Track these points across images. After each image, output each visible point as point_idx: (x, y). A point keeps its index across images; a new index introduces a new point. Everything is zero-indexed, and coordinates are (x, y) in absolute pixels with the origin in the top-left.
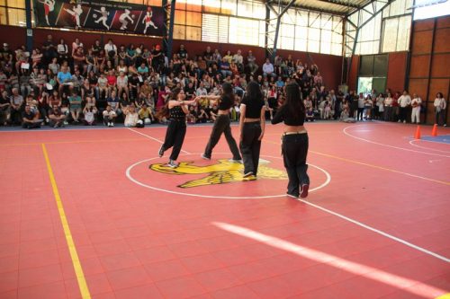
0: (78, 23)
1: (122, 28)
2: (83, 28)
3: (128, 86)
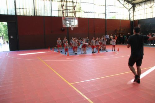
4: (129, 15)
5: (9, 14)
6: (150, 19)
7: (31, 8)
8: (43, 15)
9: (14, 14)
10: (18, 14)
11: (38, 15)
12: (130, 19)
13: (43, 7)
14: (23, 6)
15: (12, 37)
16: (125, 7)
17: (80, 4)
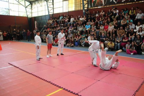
0: (103, 3)
1: (123, 1)
2: (105, 5)
3: (113, 30)
4: (26, 12)
6: (41, 16)
12: (27, 16)
16: (21, 4)
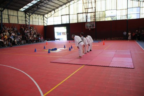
5: (67, 23)
7: (76, 19)
8: (82, 21)
9: (68, 23)
10: (71, 23)
11: (79, 22)
13: (82, 17)
14: (73, 18)
15: (68, 34)
17: (105, 12)
